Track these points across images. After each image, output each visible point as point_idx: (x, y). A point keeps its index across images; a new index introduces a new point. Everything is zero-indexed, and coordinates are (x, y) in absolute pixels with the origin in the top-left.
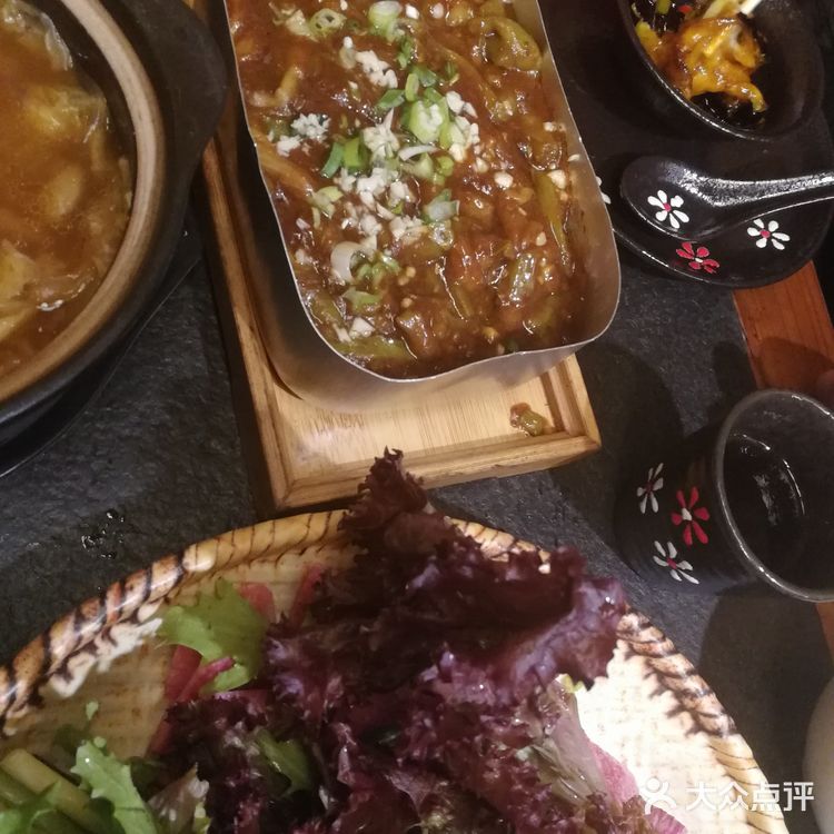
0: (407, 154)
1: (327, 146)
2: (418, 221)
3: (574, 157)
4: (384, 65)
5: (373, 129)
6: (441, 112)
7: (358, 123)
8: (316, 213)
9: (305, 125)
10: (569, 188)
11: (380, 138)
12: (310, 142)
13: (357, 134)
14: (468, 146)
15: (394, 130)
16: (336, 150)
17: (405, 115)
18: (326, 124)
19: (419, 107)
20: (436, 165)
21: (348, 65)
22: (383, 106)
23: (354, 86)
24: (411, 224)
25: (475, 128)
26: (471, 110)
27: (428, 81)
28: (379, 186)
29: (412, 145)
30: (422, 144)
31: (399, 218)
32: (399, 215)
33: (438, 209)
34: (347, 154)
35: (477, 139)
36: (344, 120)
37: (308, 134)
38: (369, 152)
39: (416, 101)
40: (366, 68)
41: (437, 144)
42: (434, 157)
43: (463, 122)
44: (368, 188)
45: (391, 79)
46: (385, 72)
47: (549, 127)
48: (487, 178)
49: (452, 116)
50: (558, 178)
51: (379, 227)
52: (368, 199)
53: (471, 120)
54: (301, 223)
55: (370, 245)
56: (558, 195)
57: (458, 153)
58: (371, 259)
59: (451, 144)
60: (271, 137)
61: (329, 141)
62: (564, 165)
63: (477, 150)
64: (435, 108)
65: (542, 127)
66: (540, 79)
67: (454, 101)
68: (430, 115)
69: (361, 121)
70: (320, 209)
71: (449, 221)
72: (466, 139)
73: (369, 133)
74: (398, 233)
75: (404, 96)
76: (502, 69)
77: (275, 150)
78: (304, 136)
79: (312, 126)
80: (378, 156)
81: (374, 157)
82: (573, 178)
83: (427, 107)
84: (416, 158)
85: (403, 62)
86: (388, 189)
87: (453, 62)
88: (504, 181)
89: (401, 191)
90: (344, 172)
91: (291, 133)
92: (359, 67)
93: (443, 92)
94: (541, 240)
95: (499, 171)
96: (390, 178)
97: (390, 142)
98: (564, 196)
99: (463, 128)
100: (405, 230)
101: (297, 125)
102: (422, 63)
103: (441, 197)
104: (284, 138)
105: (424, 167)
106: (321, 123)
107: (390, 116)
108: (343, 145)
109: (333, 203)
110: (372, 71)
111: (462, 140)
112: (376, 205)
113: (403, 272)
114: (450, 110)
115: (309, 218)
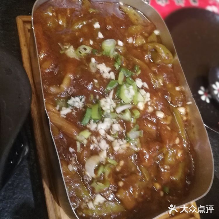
0: (119, 110)
1: (84, 110)
2: (125, 141)
3: (189, 103)
4: (109, 69)
5: (104, 99)
6: (134, 89)
7: (98, 97)
8: (78, 144)
9: (74, 102)
10: (187, 114)
11: (107, 104)
12: (76, 109)
13: (97, 102)
14: (145, 102)
15: (113, 99)
16: (88, 111)
17: (118, 91)
18: (83, 100)
19: (124, 87)
20: (132, 114)
21: (93, 71)
22: (109, 88)
23: (96, 81)
24: (122, 143)
25: (148, 95)
26: (146, 85)
27: (128, 75)
28: (107, 126)
29: (122, 104)
30: (126, 104)
31: (116, 141)
32: (116, 138)
33: (134, 134)
34: (93, 113)
35: (149, 99)
36: (92, 96)
37: (75, 105)
38: (103, 111)
39: (123, 84)
40: (101, 71)
41: (132, 103)
42: (131, 110)
43: (143, 92)
44: (102, 128)
45: (112, 75)
46: (109, 72)
47: (178, 89)
48: (153, 114)
49: (138, 90)
50: (182, 110)
51: (107, 146)
52: (102, 132)
53: (146, 90)
54: (71, 150)
55: (103, 156)
56: (182, 118)
57: (141, 106)
58: (104, 163)
59: (138, 102)
60: (57, 108)
61: (85, 107)
62: (184, 105)
63: (149, 103)
64: (131, 87)
65: (175, 89)
66: (173, 67)
67: (139, 83)
68: (129, 90)
69: (99, 96)
70: (80, 142)
71: (139, 139)
72: (144, 99)
73: (103, 102)
74: (116, 148)
75: (118, 83)
76: (158, 65)
77: (59, 114)
78: (73, 106)
79: (77, 102)
80: (107, 112)
81: (105, 113)
82: (188, 111)
83: (128, 87)
84: (124, 112)
85: (117, 67)
86: (111, 127)
87: (138, 65)
88: (160, 115)
89: (117, 127)
90: (92, 122)
91: (67, 106)
92: (98, 71)
93: (134, 79)
94: (177, 141)
95: (158, 110)
96: (112, 122)
97: (112, 105)
98: (185, 118)
99: (143, 94)
100: (119, 146)
101: (70, 102)
102: (125, 67)
103: (135, 129)
104: (64, 108)
105: (127, 116)
106: (81, 100)
107: (112, 93)
108: (91, 108)
109: (86, 139)
110: (104, 72)
111: (143, 100)
112: (106, 135)
113: (118, 165)
114: (137, 86)
115: (75, 147)
